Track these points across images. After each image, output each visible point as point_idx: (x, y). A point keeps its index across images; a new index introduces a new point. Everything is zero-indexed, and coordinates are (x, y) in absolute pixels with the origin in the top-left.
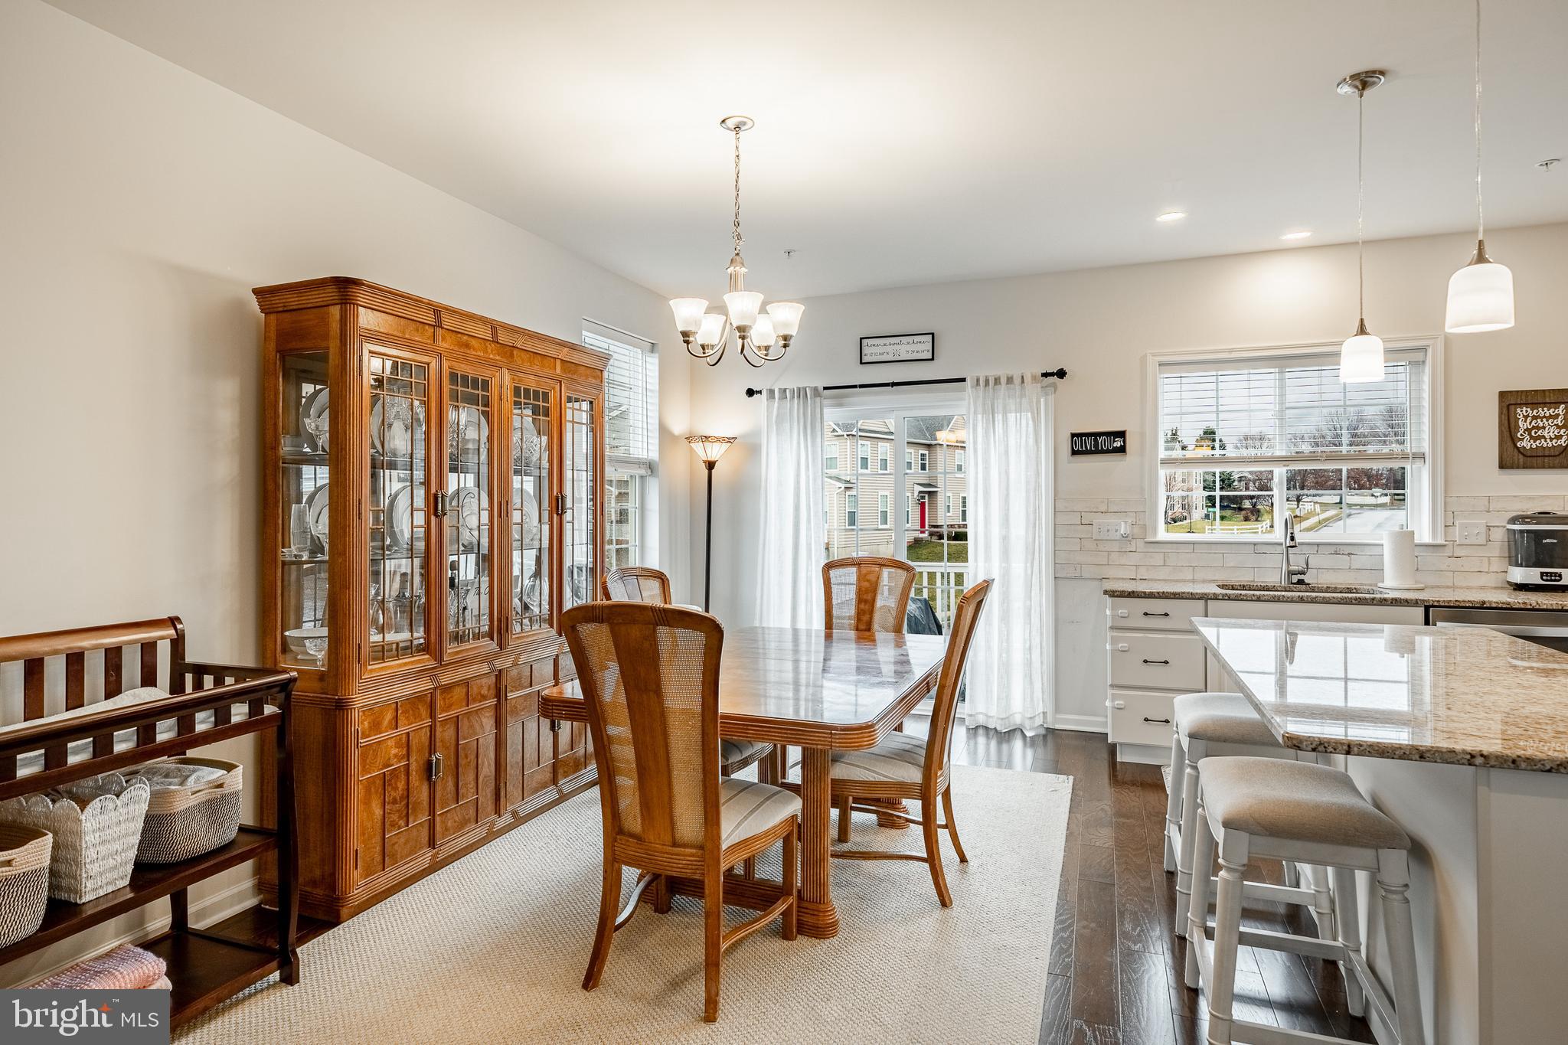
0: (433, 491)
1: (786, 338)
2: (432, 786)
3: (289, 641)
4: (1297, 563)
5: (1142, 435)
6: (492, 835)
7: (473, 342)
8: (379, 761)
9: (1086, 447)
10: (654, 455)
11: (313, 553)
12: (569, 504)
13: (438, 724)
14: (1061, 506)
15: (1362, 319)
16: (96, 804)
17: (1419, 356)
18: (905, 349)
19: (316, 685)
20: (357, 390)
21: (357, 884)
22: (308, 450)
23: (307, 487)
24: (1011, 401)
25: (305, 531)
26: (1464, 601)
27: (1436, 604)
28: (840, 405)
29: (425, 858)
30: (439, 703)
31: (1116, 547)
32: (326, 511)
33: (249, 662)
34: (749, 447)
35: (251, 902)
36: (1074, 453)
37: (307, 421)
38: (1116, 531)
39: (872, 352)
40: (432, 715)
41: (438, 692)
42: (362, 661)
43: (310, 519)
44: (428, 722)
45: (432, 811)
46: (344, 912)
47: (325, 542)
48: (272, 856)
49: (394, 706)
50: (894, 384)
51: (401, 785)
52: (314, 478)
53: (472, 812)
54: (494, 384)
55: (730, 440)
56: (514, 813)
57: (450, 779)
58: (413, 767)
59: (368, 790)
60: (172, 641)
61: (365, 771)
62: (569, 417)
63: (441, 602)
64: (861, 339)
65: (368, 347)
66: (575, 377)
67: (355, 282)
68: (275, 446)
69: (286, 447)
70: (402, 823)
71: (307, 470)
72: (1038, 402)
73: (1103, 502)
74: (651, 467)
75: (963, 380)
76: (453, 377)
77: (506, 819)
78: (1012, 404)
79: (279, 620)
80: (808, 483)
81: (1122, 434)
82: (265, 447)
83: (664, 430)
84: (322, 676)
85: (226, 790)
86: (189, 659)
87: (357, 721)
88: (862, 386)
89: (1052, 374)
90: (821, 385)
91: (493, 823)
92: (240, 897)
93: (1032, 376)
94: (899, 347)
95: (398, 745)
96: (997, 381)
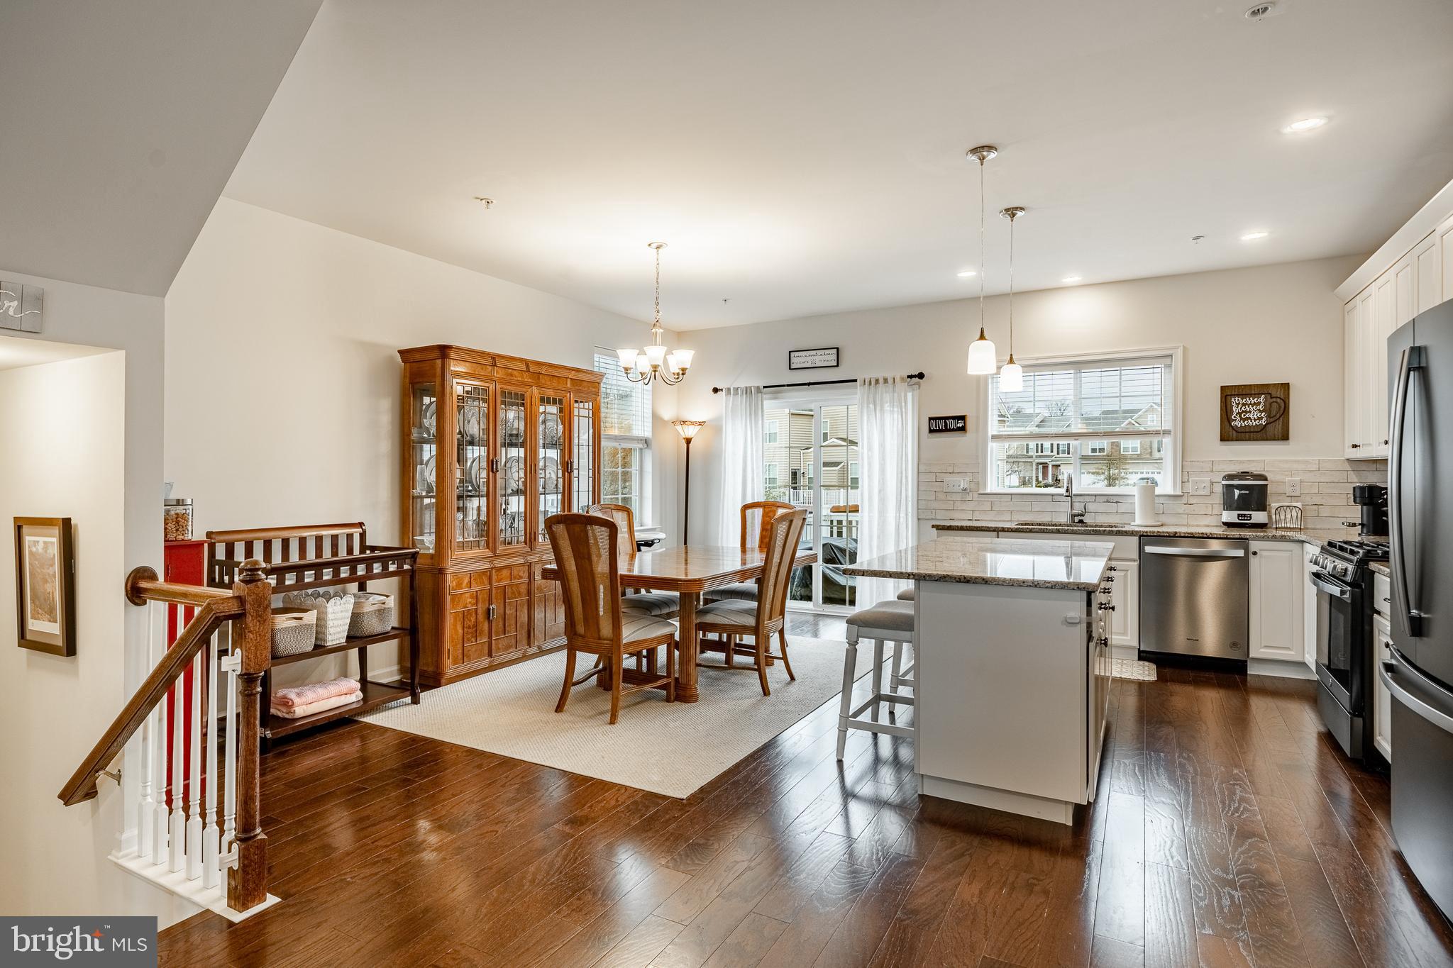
0: (491, 458)
1: (684, 370)
2: (490, 622)
3: (416, 542)
4: (1078, 508)
5: (978, 418)
6: (525, 658)
7: (515, 373)
8: (461, 605)
9: (939, 427)
10: (647, 433)
11: (428, 492)
12: (575, 466)
13: (494, 589)
14: (922, 468)
15: (1011, 355)
16: (332, 601)
17: (1168, 361)
18: (819, 359)
19: (429, 561)
20: (450, 404)
21: (450, 669)
22: (425, 435)
23: (426, 457)
24: (888, 395)
25: (423, 480)
26: (1163, 532)
27: (1145, 534)
28: (776, 398)
29: (486, 662)
30: (494, 578)
31: (958, 497)
32: (435, 468)
33: (396, 545)
34: (714, 428)
35: (397, 678)
36: (931, 431)
37: (425, 420)
38: (959, 486)
39: (798, 361)
40: (490, 583)
41: (494, 571)
42: (452, 549)
43: (427, 474)
44: (488, 587)
45: (490, 637)
46: (443, 681)
47: (434, 485)
48: (407, 639)
49: (469, 575)
50: (809, 384)
51: (473, 619)
52: (429, 451)
53: (513, 641)
54: (528, 395)
55: (701, 424)
56: (539, 647)
57: (500, 620)
58: (480, 611)
59: (455, 619)
60: (360, 534)
61: (454, 608)
62: (576, 413)
63: (495, 521)
64: (790, 352)
65: (455, 381)
66: (580, 388)
67: (449, 347)
68: (409, 434)
69: (415, 435)
70: (473, 640)
71: (426, 447)
72: (906, 396)
73: (950, 466)
74: (647, 442)
75: (855, 381)
76: (503, 393)
77: (534, 650)
78: (887, 397)
79: (411, 529)
80: (752, 454)
81: (963, 418)
82: (404, 435)
83: (656, 418)
84: (432, 556)
85: (386, 606)
86: (368, 544)
87: (450, 580)
88: (788, 385)
89: (915, 376)
90: (761, 385)
91: (526, 651)
92: (391, 674)
93: (901, 378)
94: (814, 358)
95: (471, 597)
96: (877, 381)
